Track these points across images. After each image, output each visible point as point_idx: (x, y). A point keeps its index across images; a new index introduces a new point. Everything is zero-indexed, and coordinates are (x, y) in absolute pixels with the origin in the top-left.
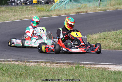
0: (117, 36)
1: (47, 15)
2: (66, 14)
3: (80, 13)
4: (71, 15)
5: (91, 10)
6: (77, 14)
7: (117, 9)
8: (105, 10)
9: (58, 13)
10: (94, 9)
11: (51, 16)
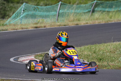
0: (82, 52)
1: (2, 29)
2: (22, 29)
3: (38, 28)
4: (29, 30)
5: (49, 25)
6: (35, 29)
7: (77, 25)
8: (64, 26)
9: (14, 27)
10: (52, 24)
11: (7, 30)
